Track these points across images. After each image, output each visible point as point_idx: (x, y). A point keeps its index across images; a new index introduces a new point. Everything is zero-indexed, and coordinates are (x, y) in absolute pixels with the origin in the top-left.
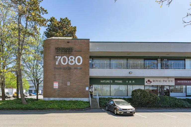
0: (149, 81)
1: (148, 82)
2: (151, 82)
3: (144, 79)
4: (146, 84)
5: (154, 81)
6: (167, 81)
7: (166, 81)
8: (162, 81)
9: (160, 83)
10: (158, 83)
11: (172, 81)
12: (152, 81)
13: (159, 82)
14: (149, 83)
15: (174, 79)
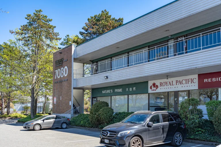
0: (154, 84)
1: (153, 87)
2: (157, 87)
3: (147, 82)
4: (150, 91)
5: (161, 84)
6: (184, 82)
7: (181, 83)
8: (174, 83)
9: (172, 86)
10: (168, 87)
11: (192, 81)
12: (159, 86)
13: (170, 86)
14: (155, 88)
15: (196, 76)
